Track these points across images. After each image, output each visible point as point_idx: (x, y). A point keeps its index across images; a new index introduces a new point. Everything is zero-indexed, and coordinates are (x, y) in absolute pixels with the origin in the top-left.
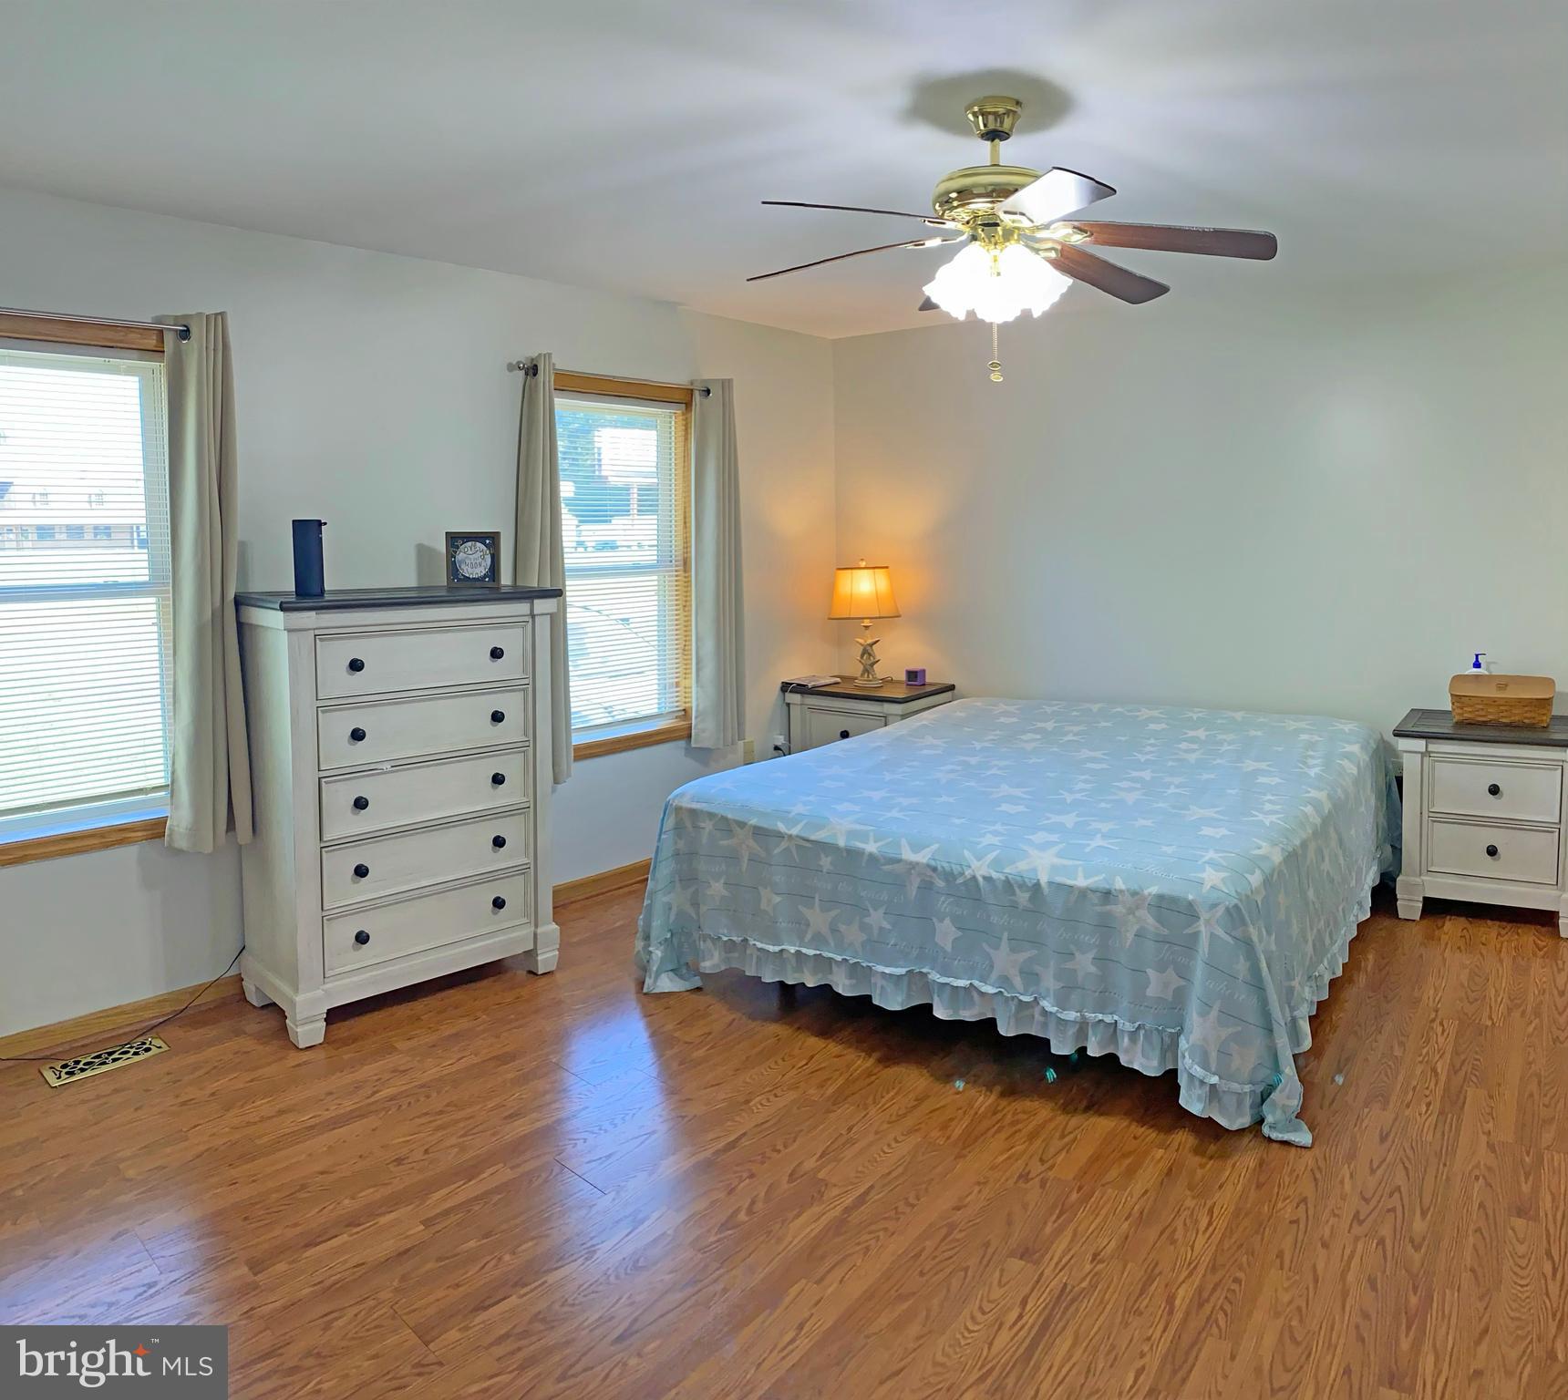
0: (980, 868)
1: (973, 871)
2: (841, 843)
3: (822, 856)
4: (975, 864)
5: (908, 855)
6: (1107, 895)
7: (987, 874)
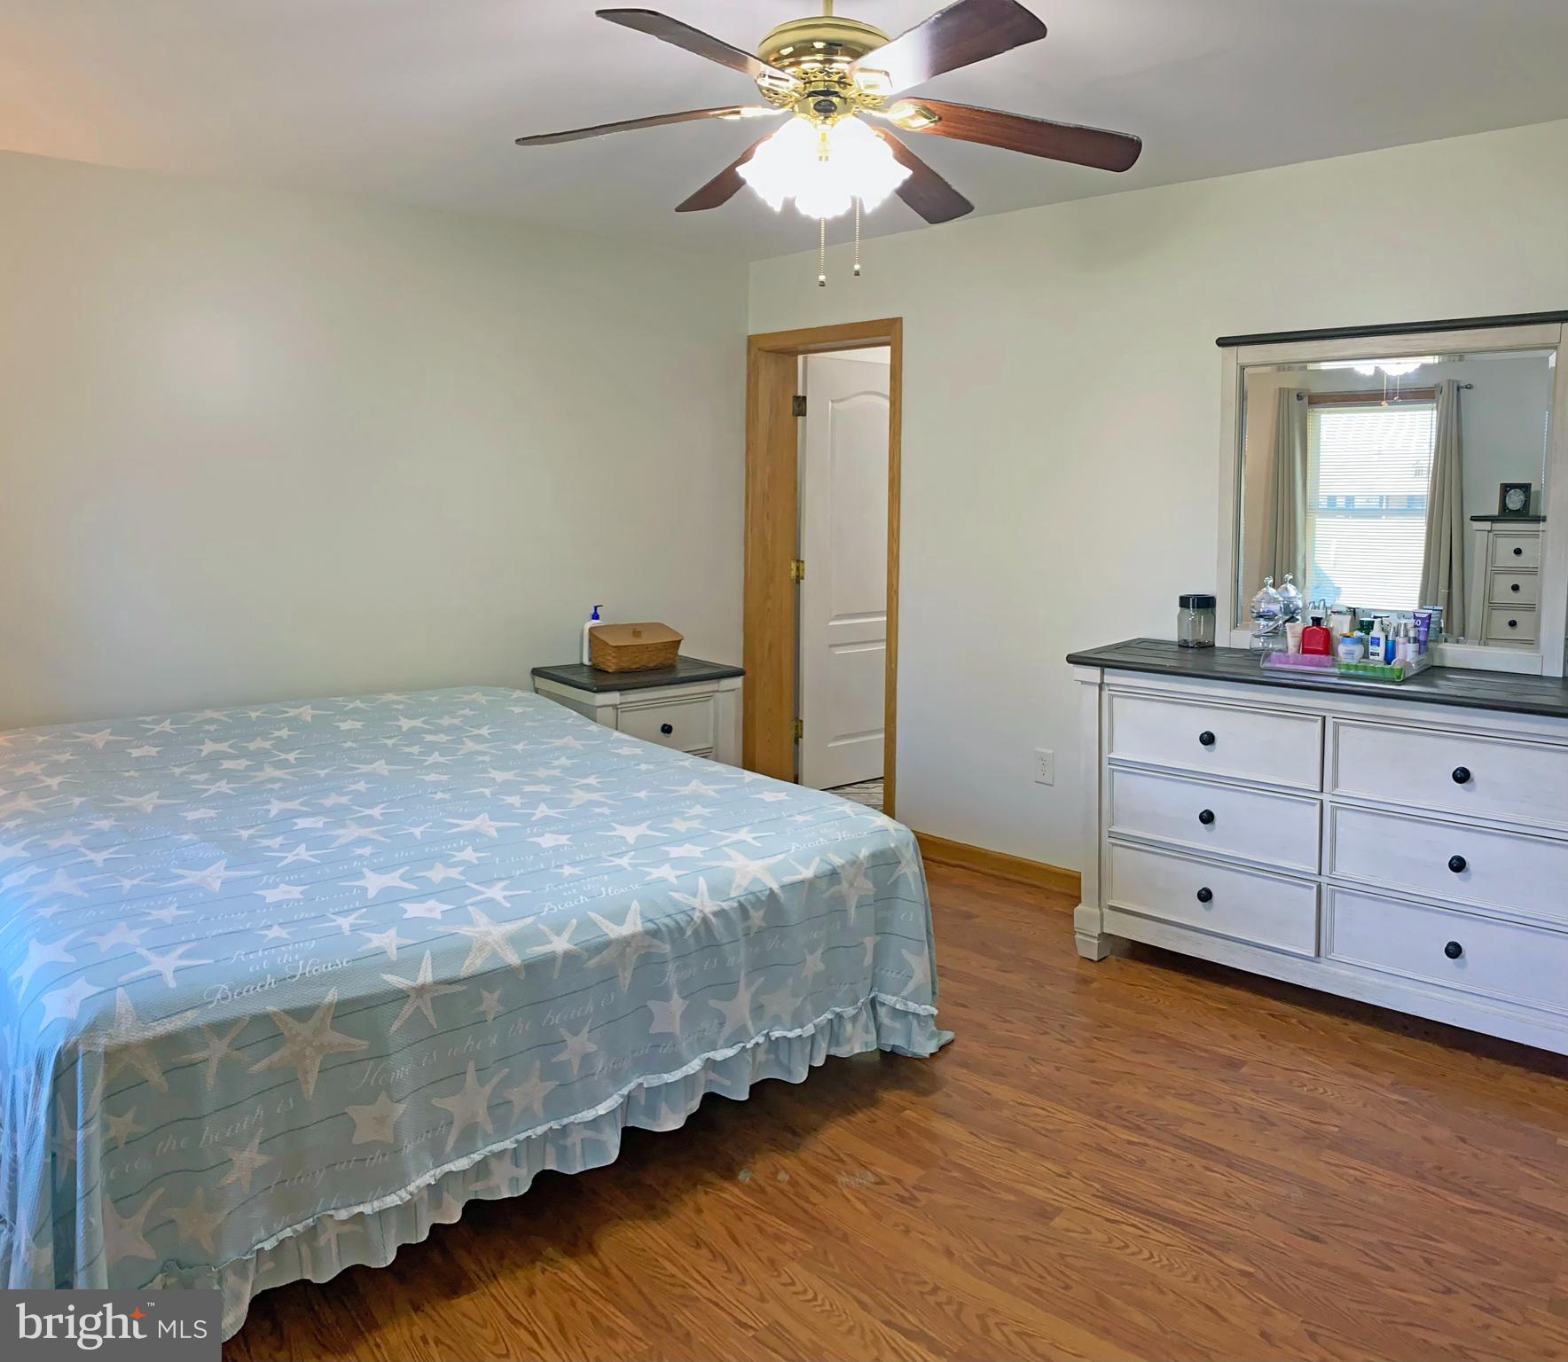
0: (706, 905)
1: (702, 911)
2: (513, 959)
3: (485, 994)
4: (696, 903)
5: (616, 931)
6: (833, 875)
7: (716, 909)
